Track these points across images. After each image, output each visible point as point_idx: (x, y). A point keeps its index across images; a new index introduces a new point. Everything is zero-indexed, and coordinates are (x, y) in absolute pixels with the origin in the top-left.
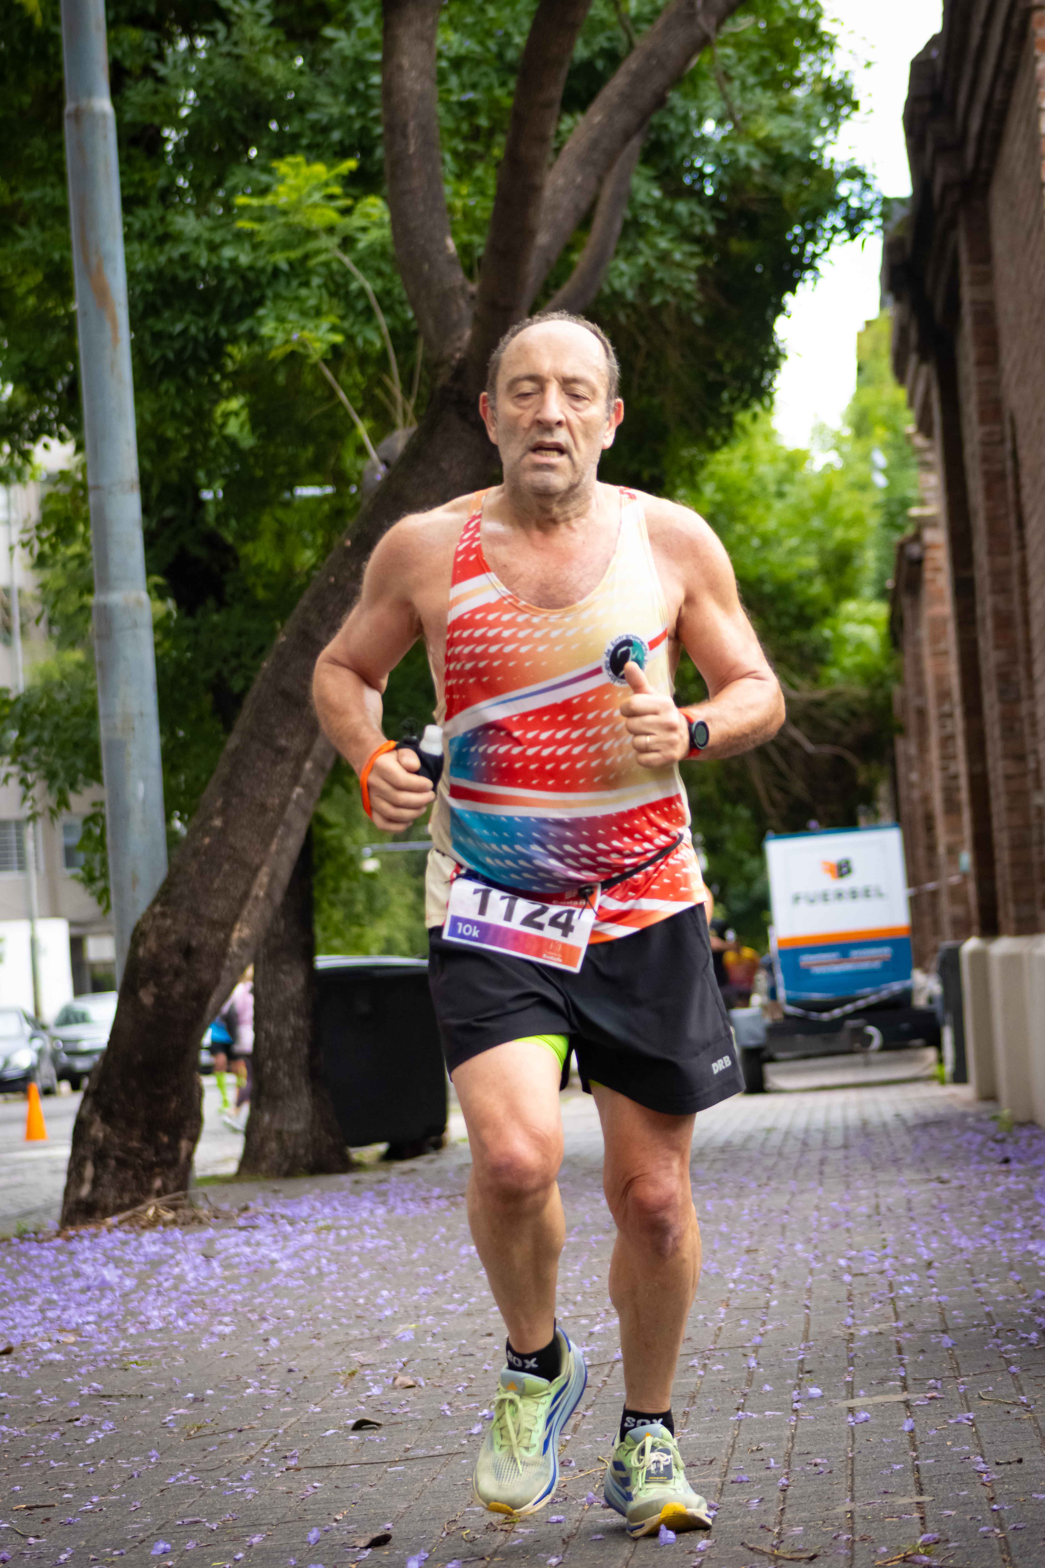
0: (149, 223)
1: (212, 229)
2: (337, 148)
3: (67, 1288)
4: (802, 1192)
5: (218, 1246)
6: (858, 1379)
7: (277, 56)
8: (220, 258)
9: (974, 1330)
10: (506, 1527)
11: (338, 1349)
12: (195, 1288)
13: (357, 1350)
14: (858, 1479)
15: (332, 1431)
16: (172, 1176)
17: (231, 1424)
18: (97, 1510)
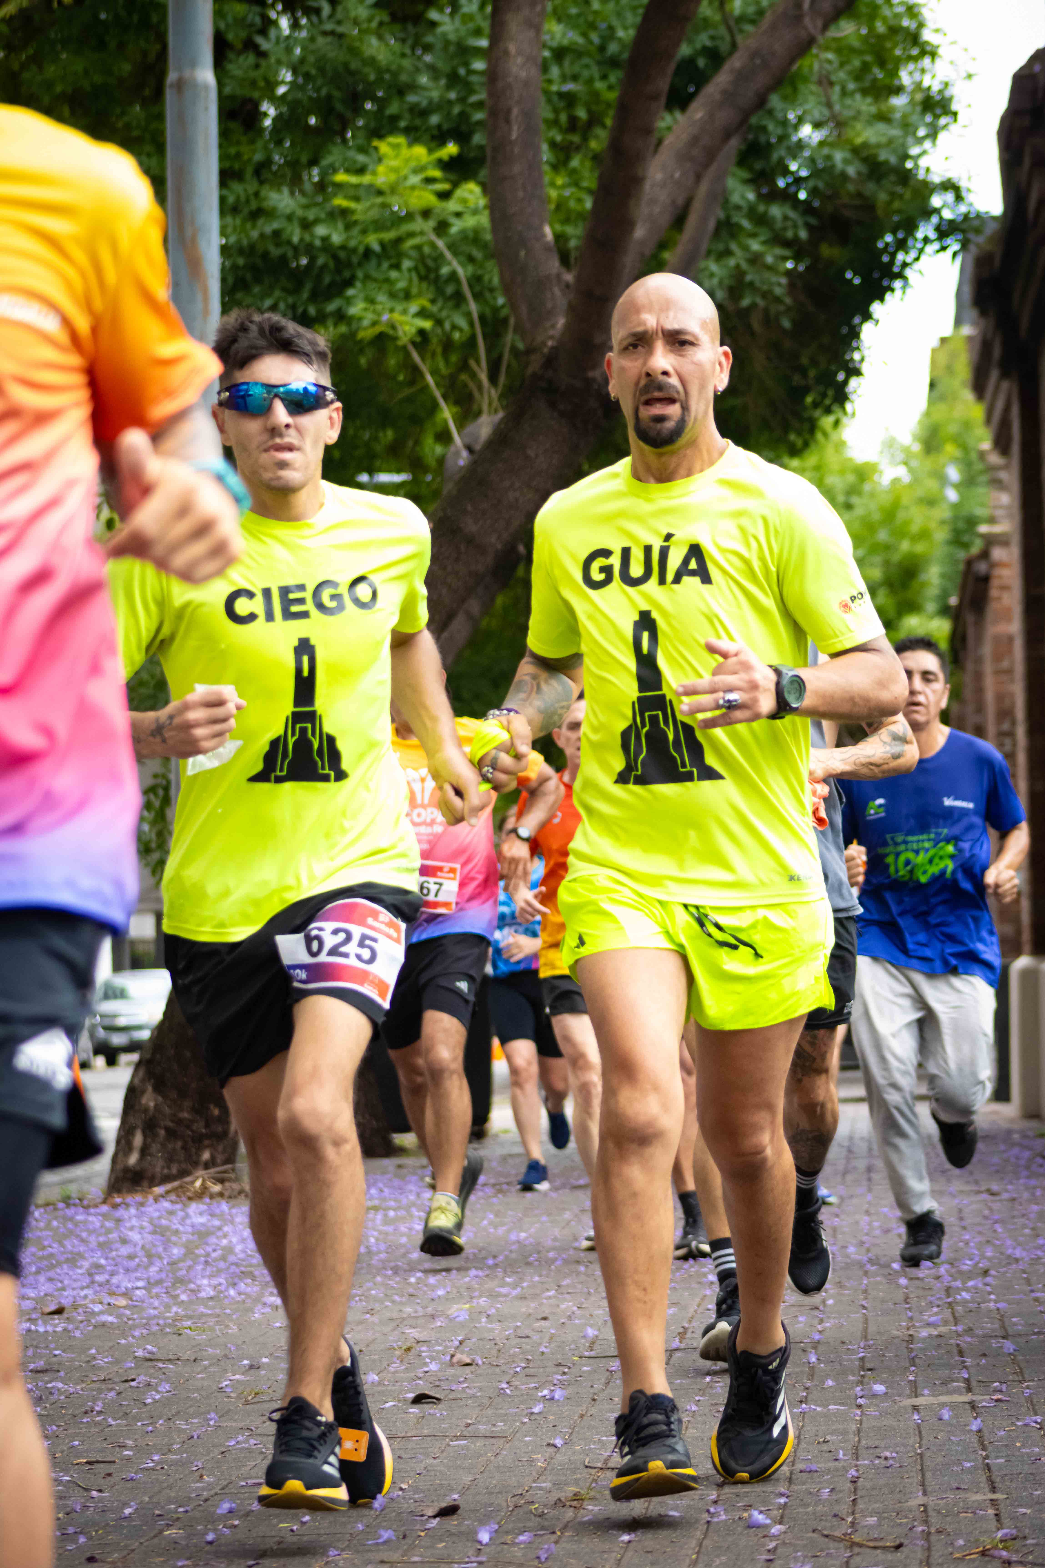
0: (243, 198)
1: (306, 207)
2: (435, 132)
3: (114, 1253)
4: (851, 1197)
6: (920, 1379)
7: (380, 38)
8: (312, 235)
9: (1034, 1337)
10: (575, 1503)
11: (393, 1325)
12: (243, 1260)
13: (411, 1327)
14: (929, 1475)
15: (391, 1404)
16: (220, 1148)
18: (159, 1468)
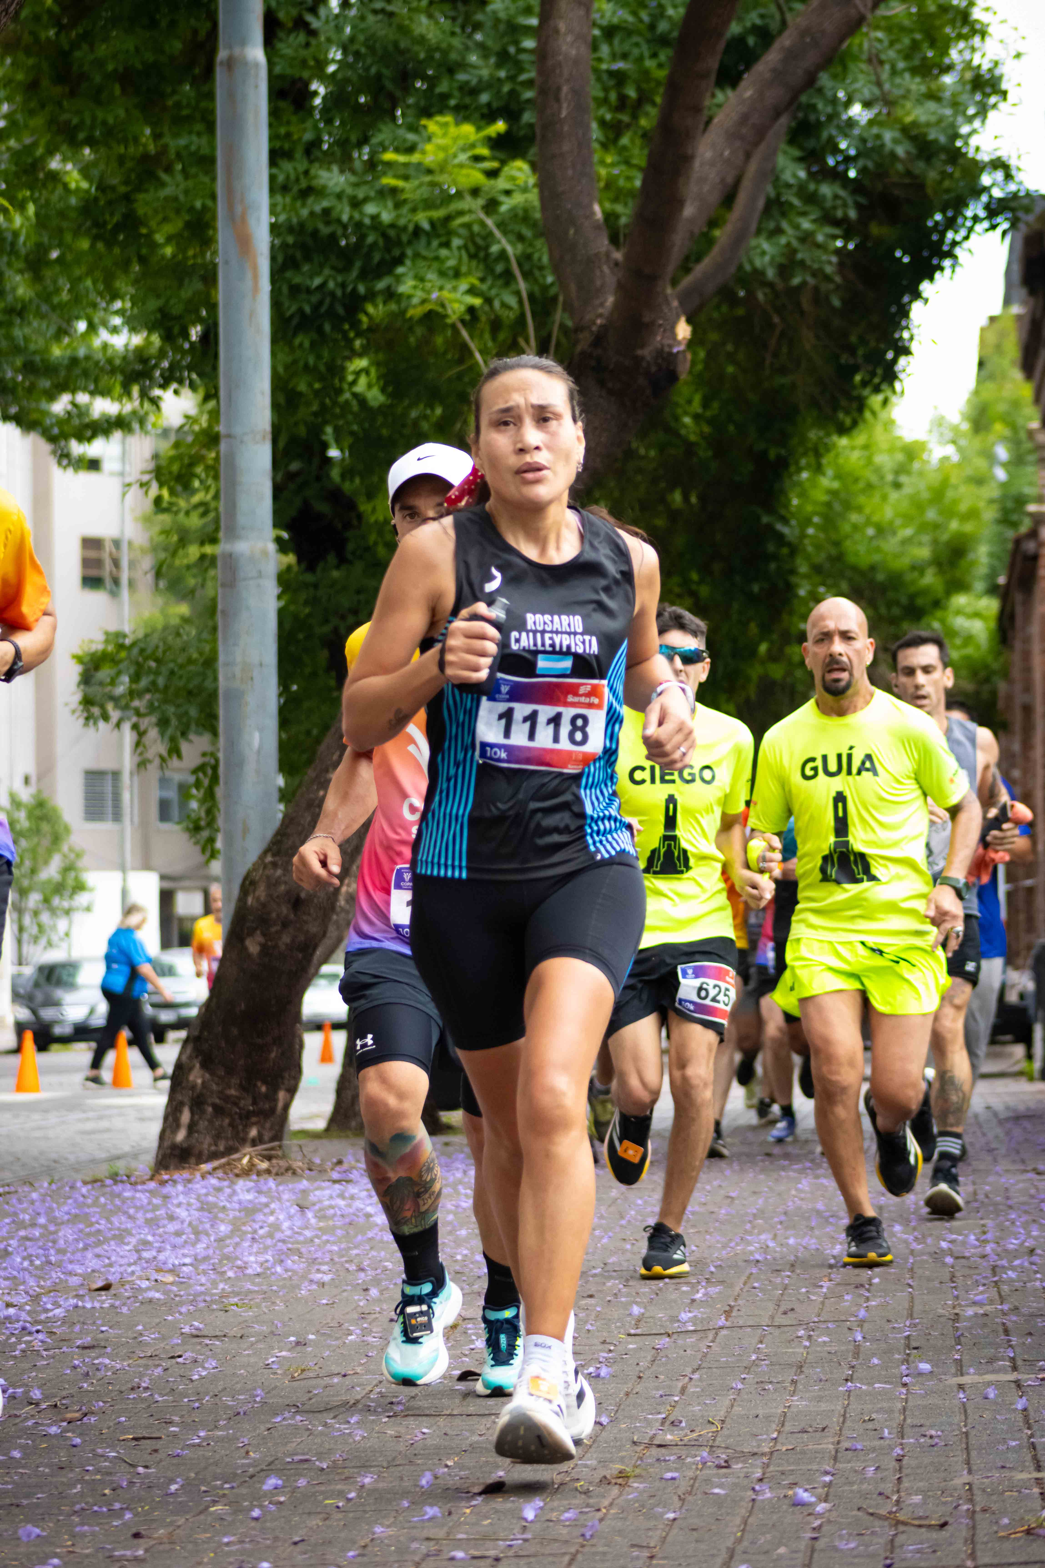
0: (293, 176)
1: (356, 185)
2: (485, 111)
3: (161, 1230)
5: (312, 1198)
6: (966, 1358)
8: (362, 214)
10: (620, 1481)
12: (291, 1237)
14: (974, 1454)
16: (268, 1125)
17: (335, 1369)
18: (205, 1444)
